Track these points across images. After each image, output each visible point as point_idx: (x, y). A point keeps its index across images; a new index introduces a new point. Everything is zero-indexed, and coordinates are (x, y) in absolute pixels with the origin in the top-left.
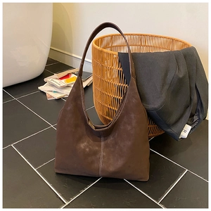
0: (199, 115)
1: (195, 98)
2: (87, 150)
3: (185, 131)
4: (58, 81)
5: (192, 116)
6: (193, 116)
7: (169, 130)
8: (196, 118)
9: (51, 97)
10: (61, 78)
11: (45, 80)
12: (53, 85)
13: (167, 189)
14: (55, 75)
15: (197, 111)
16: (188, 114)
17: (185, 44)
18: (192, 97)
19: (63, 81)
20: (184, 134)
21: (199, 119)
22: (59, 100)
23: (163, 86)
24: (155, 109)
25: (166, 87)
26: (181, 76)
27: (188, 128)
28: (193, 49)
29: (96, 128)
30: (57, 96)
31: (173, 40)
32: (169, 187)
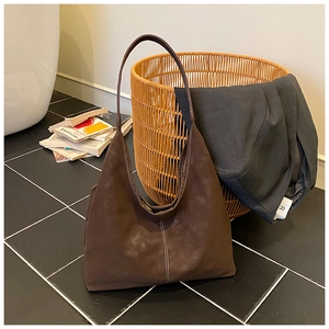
0: (303, 183)
1: (297, 155)
2: (143, 245)
3: (283, 208)
4: (73, 131)
5: (293, 184)
6: (295, 183)
7: (257, 207)
8: (299, 187)
9: (62, 157)
10: (78, 126)
11: (51, 129)
12: (64, 138)
13: (258, 300)
14: (68, 121)
15: (300, 176)
16: (286, 182)
17: (278, 69)
18: (292, 154)
19: (81, 130)
20: (282, 213)
21: (304, 188)
22: (76, 162)
23: (247, 139)
24: (236, 176)
25: (252, 141)
26: (274, 123)
27: (287, 203)
28: (292, 78)
29: (155, 211)
30: (72, 156)
31: (260, 63)
32: (261, 296)
